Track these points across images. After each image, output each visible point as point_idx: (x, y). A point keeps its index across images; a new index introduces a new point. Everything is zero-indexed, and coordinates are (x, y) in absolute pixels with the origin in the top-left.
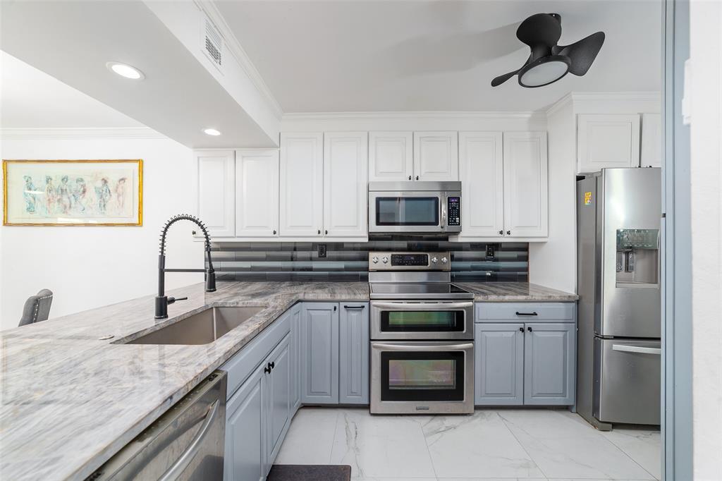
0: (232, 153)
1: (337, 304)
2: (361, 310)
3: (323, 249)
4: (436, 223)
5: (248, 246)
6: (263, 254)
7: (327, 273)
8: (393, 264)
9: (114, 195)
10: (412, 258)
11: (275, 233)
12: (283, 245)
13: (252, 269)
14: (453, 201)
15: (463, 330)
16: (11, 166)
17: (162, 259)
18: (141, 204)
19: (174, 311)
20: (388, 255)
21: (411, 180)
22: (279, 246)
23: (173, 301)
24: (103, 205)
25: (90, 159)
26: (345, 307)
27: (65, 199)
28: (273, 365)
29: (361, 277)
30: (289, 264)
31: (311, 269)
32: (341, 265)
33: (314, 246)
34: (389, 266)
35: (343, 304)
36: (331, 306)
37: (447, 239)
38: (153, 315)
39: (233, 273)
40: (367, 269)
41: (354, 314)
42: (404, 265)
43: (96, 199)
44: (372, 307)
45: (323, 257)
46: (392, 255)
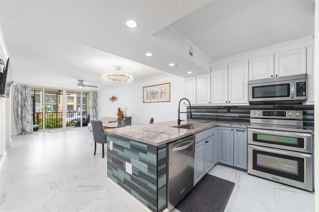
0: (195, 77)
1: (233, 129)
2: (243, 132)
3: (229, 109)
4: (289, 96)
5: (200, 107)
6: (205, 110)
7: (231, 118)
8: (263, 115)
9: (164, 93)
10: (276, 113)
11: (209, 103)
12: (213, 107)
13: (202, 115)
14: (300, 84)
15: (304, 148)
16: (144, 88)
17: (179, 109)
18: (170, 95)
19: (182, 123)
20: (262, 111)
21: (273, 77)
22: (211, 107)
23: (181, 121)
24: (161, 96)
25: (159, 84)
26: (236, 130)
27: (154, 95)
28: (208, 142)
29: (246, 120)
30: (216, 114)
31: (224, 116)
32: (237, 115)
33: (225, 107)
34: (261, 116)
35: (235, 129)
36: (231, 129)
37: (301, 104)
38: (177, 123)
39: (195, 116)
40: (249, 117)
41: (240, 133)
42: (270, 116)
43: (160, 95)
44: (248, 131)
45: (229, 111)
46: (263, 111)
